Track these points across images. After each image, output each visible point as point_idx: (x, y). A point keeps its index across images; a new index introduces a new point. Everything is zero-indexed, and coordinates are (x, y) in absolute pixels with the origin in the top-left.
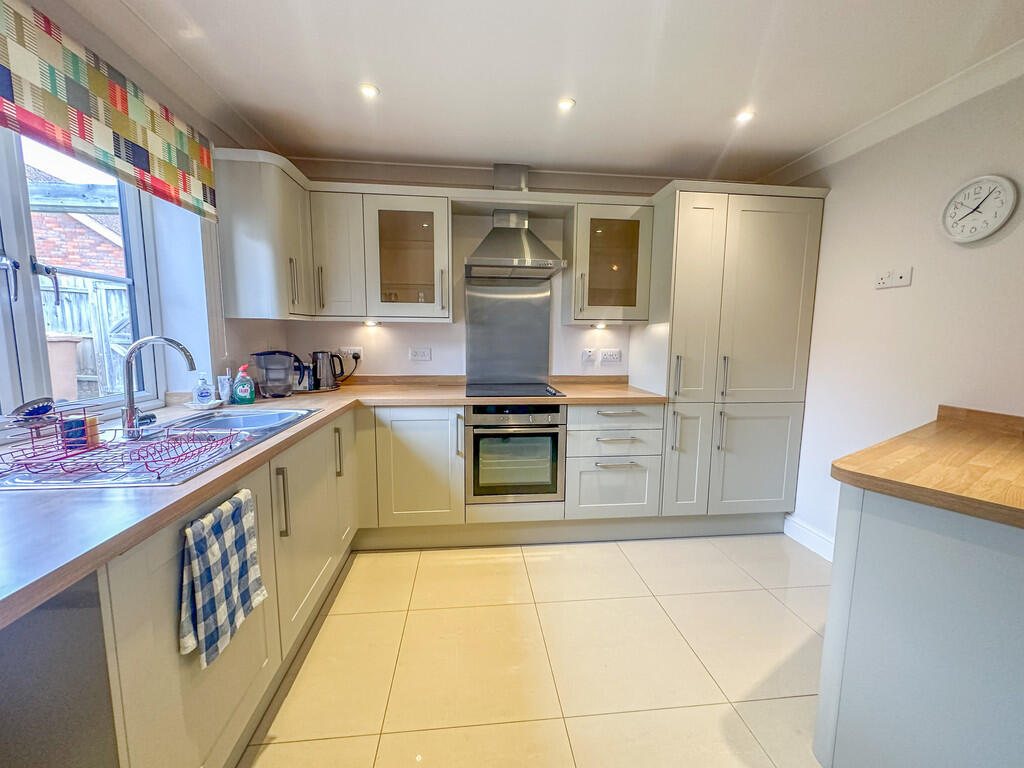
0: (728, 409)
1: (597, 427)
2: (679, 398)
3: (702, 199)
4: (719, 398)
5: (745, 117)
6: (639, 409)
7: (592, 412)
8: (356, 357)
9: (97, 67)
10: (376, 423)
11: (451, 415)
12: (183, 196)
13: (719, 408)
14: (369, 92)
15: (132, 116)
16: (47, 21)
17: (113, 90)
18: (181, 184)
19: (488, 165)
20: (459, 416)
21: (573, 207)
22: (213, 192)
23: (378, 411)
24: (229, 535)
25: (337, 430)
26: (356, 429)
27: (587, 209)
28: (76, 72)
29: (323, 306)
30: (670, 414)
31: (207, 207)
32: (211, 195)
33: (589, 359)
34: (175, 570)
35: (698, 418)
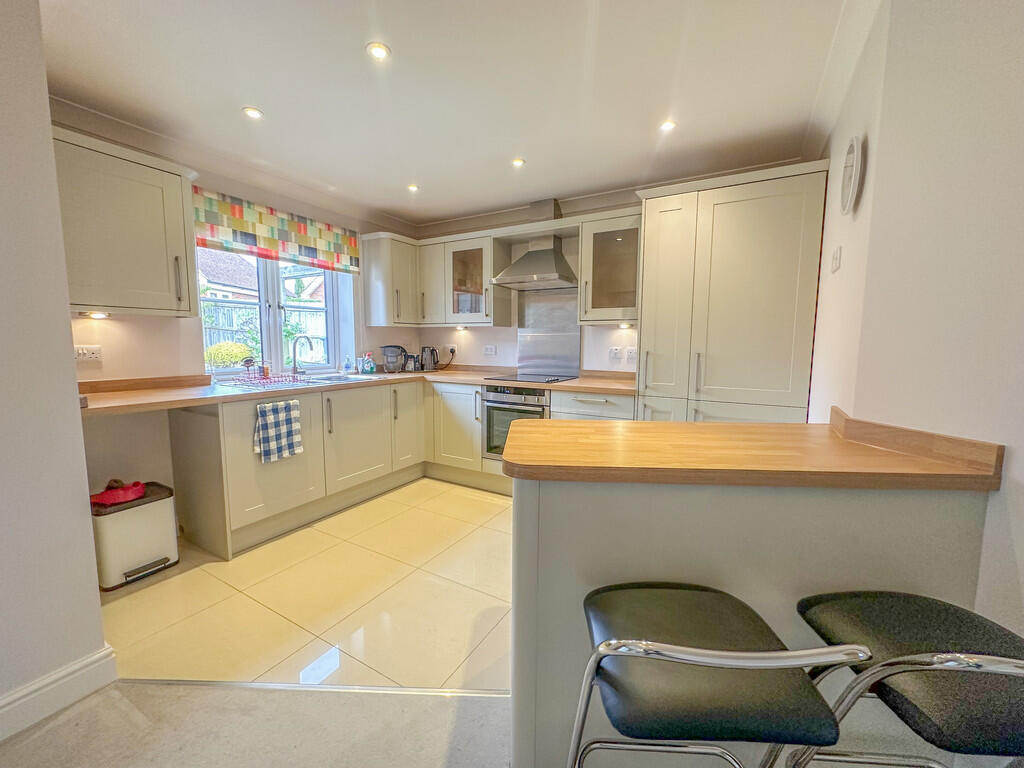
0: (703, 407)
1: (574, 411)
2: (648, 392)
3: (674, 201)
4: (693, 396)
5: (668, 126)
6: (611, 399)
7: (571, 397)
8: (453, 351)
9: (293, 219)
10: (434, 393)
11: (472, 390)
12: (336, 265)
13: (693, 405)
14: (413, 189)
15: (309, 235)
16: (271, 209)
17: (300, 226)
18: (336, 260)
19: (527, 205)
20: (477, 392)
21: (578, 227)
22: (358, 260)
23: (435, 385)
24: (282, 416)
25: (395, 391)
26: (424, 396)
27: (589, 226)
28: (283, 226)
29: (424, 317)
30: (641, 407)
31: (354, 268)
32: (356, 261)
33: (616, 357)
34: (254, 421)
35: (670, 413)
